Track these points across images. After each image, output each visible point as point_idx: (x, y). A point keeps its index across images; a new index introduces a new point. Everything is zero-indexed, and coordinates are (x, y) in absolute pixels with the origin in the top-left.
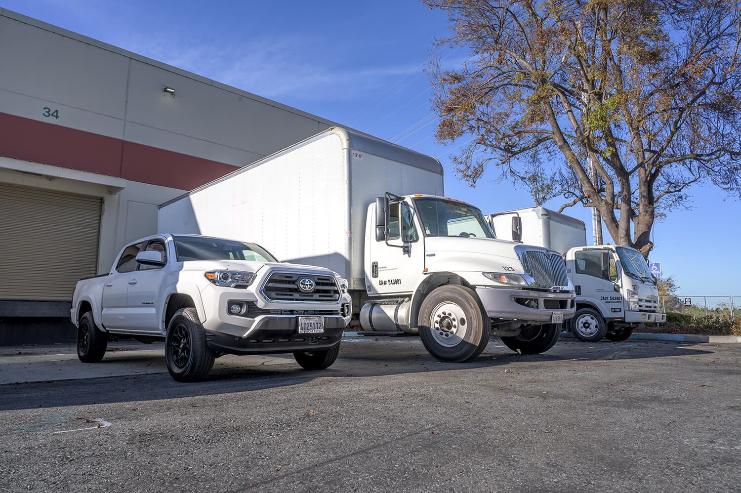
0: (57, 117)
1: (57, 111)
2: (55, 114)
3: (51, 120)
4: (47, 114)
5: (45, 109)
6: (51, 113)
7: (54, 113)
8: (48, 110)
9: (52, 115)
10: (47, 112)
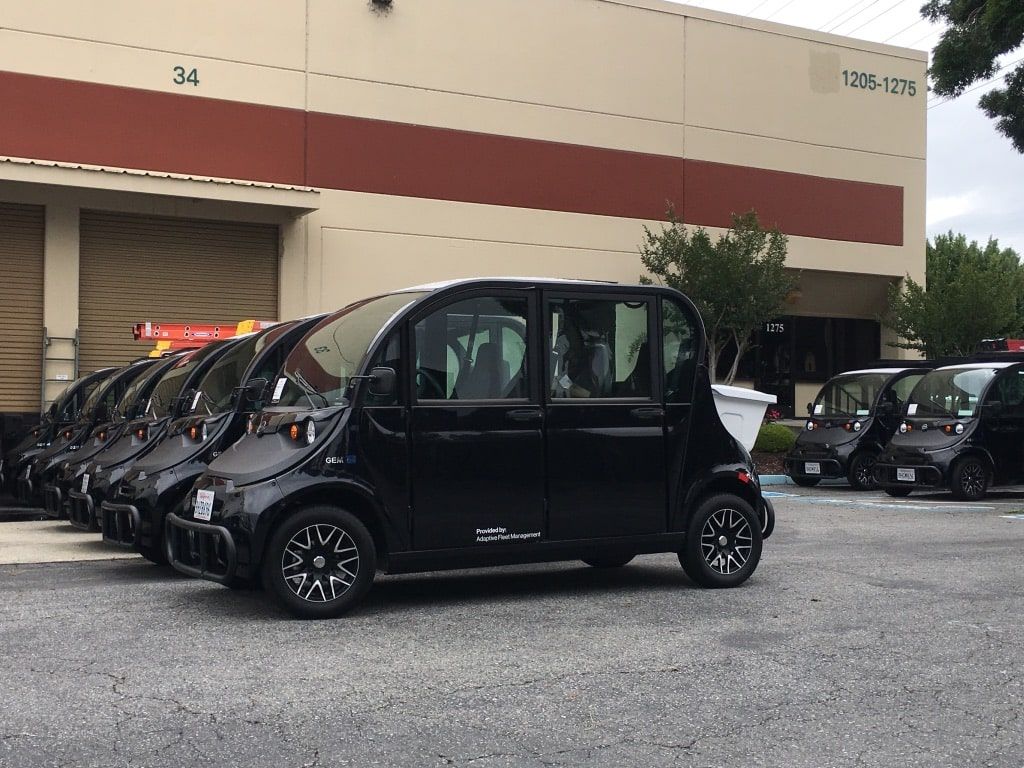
0: (196, 82)
1: (195, 71)
2: (192, 78)
3: (187, 89)
4: (180, 79)
5: (175, 69)
6: (186, 76)
7: (190, 75)
8: (180, 71)
9: (189, 80)
10: (179, 75)
